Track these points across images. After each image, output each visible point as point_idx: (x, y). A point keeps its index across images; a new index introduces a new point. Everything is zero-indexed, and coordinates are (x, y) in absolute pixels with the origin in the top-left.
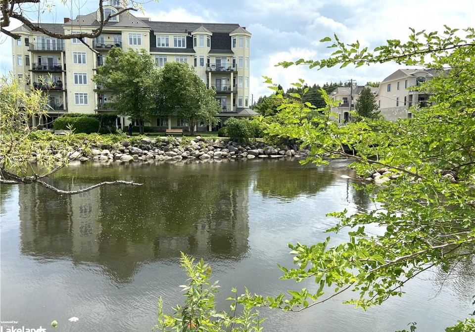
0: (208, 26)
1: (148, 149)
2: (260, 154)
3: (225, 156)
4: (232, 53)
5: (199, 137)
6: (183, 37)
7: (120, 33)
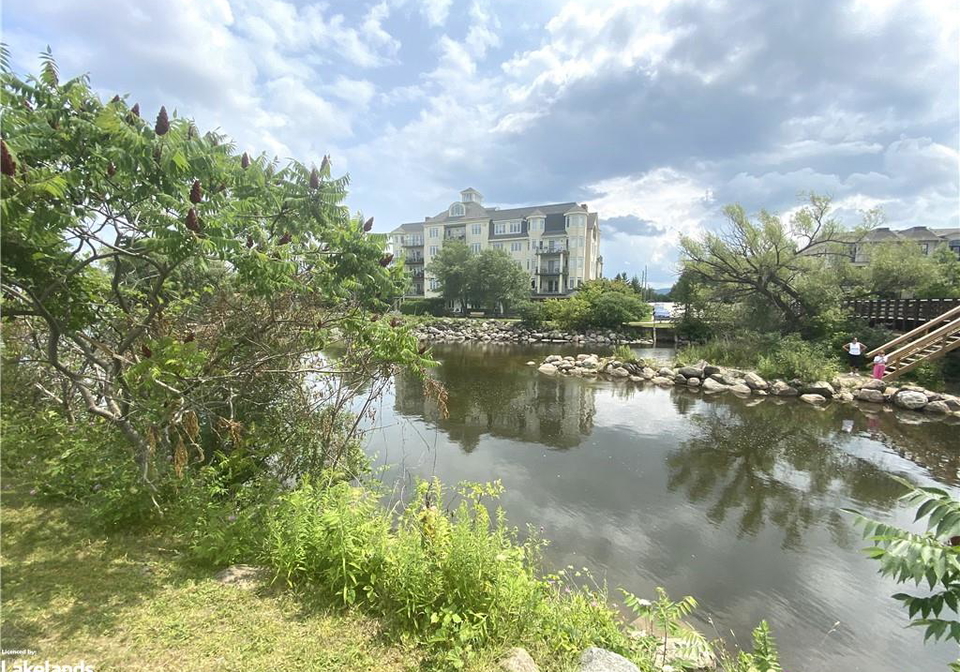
0: (542, 209)
1: (443, 329)
2: (543, 338)
3: (507, 339)
4: (566, 233)
5: (492, 320)
6: (518, 222)
7: (464, 226)
